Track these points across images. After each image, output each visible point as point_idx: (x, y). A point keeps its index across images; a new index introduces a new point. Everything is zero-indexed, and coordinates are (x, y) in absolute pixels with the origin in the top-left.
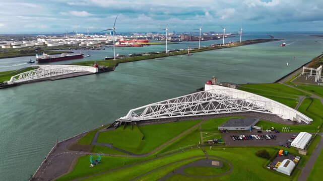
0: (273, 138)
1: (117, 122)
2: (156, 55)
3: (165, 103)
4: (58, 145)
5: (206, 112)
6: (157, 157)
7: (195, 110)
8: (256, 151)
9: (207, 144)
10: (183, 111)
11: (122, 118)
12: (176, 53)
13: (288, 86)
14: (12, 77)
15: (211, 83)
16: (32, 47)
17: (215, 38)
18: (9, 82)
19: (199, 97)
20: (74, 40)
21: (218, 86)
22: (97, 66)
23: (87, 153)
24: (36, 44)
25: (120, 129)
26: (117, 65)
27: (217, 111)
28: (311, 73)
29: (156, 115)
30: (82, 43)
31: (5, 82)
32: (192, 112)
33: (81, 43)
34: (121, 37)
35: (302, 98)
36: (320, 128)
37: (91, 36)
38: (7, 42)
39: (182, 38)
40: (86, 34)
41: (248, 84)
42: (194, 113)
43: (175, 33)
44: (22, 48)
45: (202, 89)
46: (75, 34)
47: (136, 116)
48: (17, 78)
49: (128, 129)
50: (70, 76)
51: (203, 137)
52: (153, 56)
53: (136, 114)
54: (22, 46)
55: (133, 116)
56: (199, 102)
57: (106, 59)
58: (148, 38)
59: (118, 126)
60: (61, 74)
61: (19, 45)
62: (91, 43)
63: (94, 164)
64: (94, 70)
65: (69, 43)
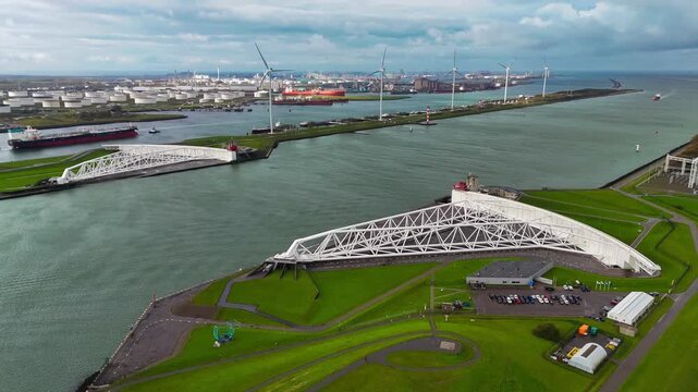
0: (575, 301)
1: (268, 263)
2: (359, 125)
3: (366, 227)
4: (156, 305)
5: (447, 247)
6: (341, 332)
7: (425, 243)
8: (534, 325)
9: (440, 310)
10: (401, 244)
11: (277, 256)
12: (400, 120)
13: (629, 195)
14: (66, 170)
15: (464, 187)
16: (103, 105)
17: (490, 87)
18: (61, 180)
19: (435, 215)
20: (189, 88)
21: (479, 194)
22: (233, 149)
23: (209, 321)
24: (112, 99)
25: (275, 277)
26: (275, 146)
27: (471, 246)
28: (683, 168)
29: (347, 252)
30: (206, 97)
31: (52, 179)
32: (420, 246)
33: (202, 96)
34: (288, 83)
35: (653, 221)
36: (676, 284)
37: (225, 81)
38: (53, 93)
39: (418, 86)
40: (215, 75)
41: (545, 189)
42: (423, 249)
43: (403, 73)
44: (83, 107)
45: (447, 199)
46: (191, 75)
47: (306, 253)
48: (76, 171)
49: (289, 278)
50: (180, 168)
51: (434, 297)
52: (350, 127)
53: (306, 249)
54: (83, 103)
55: (300, 253)
56: (435, 227)
57: (255, 132)
58: (344, 85)
59: (271, 270)
60: (162, 164)
61: (78, 101)
62: (224, 97)
63: (222, 342)
64: (228, 156)
65: (178, 97)
